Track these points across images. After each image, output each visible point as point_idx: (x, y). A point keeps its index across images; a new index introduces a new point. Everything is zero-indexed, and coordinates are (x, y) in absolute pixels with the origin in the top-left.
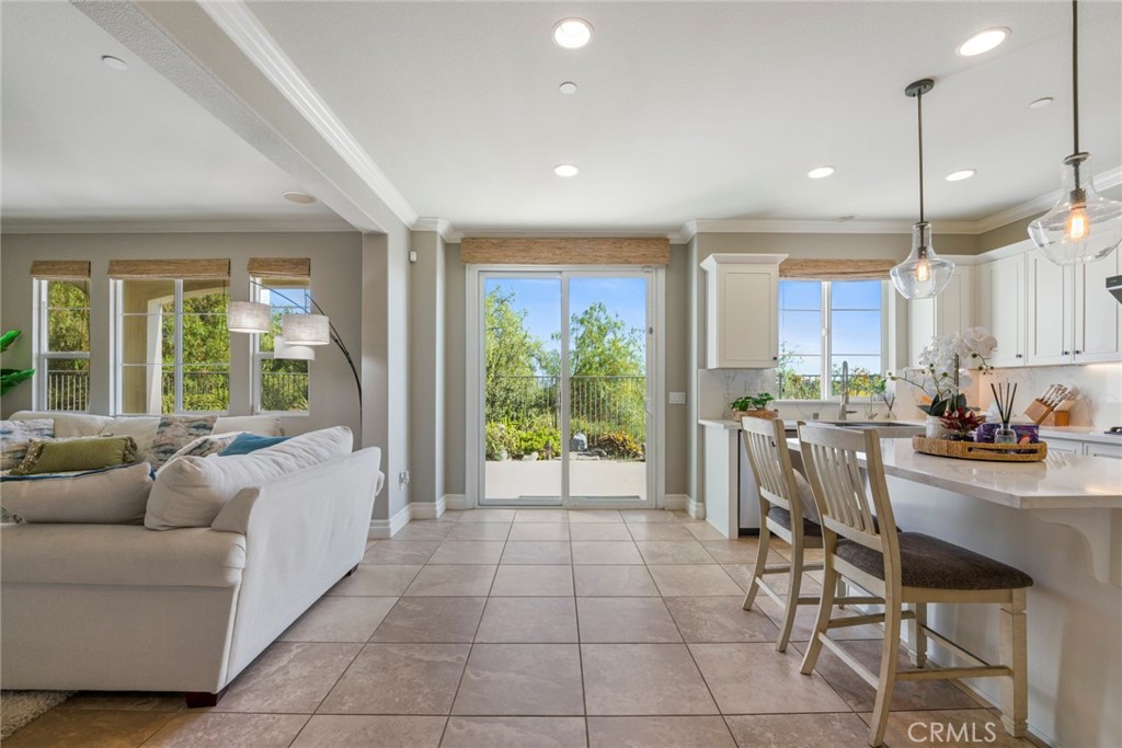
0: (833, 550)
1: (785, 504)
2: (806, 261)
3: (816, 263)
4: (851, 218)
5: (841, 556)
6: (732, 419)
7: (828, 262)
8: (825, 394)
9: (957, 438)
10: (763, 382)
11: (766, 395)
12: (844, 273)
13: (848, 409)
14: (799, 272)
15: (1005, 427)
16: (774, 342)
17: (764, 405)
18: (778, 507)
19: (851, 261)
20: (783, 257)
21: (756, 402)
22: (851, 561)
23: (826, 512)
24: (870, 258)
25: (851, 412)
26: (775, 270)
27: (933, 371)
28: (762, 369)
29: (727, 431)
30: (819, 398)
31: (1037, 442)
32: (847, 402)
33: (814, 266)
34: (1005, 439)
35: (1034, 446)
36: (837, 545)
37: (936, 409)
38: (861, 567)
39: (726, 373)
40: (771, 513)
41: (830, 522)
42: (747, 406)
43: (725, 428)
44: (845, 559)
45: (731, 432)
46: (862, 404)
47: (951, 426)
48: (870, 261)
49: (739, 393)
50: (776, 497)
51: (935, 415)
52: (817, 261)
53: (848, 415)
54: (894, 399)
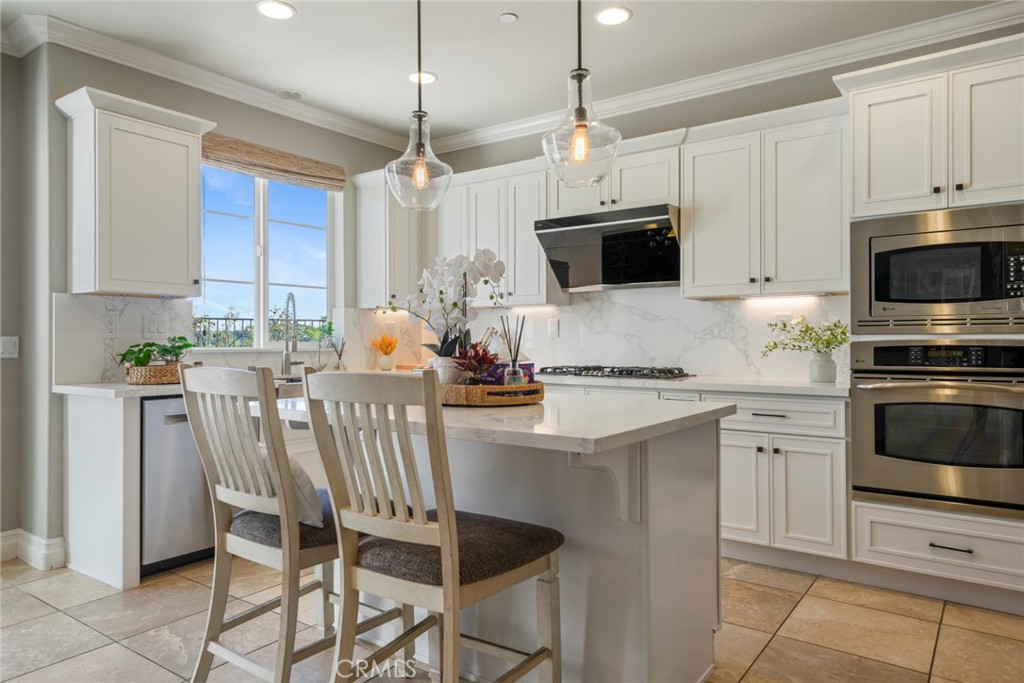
0: (356, 560)
1: (270, 505)
2: (236, 142)
3: (250, 148)
4: (294, 96)
5: (369, 567)
6: (124, 382)
7: (266, 151)
8: (261, 341)
9: (474, 382)
10: (172, 319)
11: (181, 338)
12: (287, 171)
13: (293, 360)
14: (227, 155)
15: (514, 366)
16: (192, 255)
17: (177, 355)
18: (250, 513)
19: (294, 156)
20: (210, 125)
21: (165, 351)
22: (386, 570)
23: (347, 504)
24: (318, 159)
25: (296, 363)
26: (196, 144)
27: (442, 300)
28: (172, 297)
29: (121, 401)
30: (251, 345)
31: (533, 382)
32: (295, 349)
33: (248, 153)
34: (514, 380)
35: (533, 387)
36: (361, 551)
37: (445, 349)
38: (404, 576)
39: (111, 302)
40: (237, 524)
41: (351, 519)
42: (148, 356)
43: (117, 396)
44: (377, 570)
45: (126, 401)
46: (308, 352)
47: (468, 368)
48: (317, 162)
49: (132, 337)
50: (253, 496)
51: (445, 355)
52: (251, 146)
53: (292, 367)
54: (343, 345)
